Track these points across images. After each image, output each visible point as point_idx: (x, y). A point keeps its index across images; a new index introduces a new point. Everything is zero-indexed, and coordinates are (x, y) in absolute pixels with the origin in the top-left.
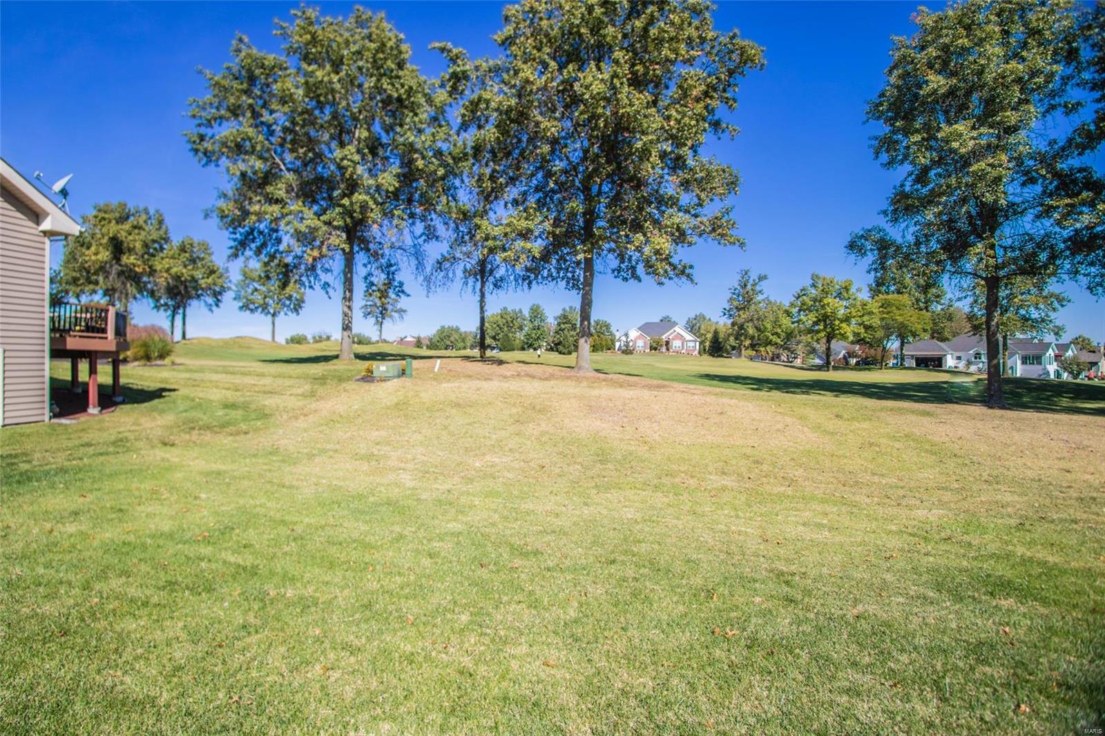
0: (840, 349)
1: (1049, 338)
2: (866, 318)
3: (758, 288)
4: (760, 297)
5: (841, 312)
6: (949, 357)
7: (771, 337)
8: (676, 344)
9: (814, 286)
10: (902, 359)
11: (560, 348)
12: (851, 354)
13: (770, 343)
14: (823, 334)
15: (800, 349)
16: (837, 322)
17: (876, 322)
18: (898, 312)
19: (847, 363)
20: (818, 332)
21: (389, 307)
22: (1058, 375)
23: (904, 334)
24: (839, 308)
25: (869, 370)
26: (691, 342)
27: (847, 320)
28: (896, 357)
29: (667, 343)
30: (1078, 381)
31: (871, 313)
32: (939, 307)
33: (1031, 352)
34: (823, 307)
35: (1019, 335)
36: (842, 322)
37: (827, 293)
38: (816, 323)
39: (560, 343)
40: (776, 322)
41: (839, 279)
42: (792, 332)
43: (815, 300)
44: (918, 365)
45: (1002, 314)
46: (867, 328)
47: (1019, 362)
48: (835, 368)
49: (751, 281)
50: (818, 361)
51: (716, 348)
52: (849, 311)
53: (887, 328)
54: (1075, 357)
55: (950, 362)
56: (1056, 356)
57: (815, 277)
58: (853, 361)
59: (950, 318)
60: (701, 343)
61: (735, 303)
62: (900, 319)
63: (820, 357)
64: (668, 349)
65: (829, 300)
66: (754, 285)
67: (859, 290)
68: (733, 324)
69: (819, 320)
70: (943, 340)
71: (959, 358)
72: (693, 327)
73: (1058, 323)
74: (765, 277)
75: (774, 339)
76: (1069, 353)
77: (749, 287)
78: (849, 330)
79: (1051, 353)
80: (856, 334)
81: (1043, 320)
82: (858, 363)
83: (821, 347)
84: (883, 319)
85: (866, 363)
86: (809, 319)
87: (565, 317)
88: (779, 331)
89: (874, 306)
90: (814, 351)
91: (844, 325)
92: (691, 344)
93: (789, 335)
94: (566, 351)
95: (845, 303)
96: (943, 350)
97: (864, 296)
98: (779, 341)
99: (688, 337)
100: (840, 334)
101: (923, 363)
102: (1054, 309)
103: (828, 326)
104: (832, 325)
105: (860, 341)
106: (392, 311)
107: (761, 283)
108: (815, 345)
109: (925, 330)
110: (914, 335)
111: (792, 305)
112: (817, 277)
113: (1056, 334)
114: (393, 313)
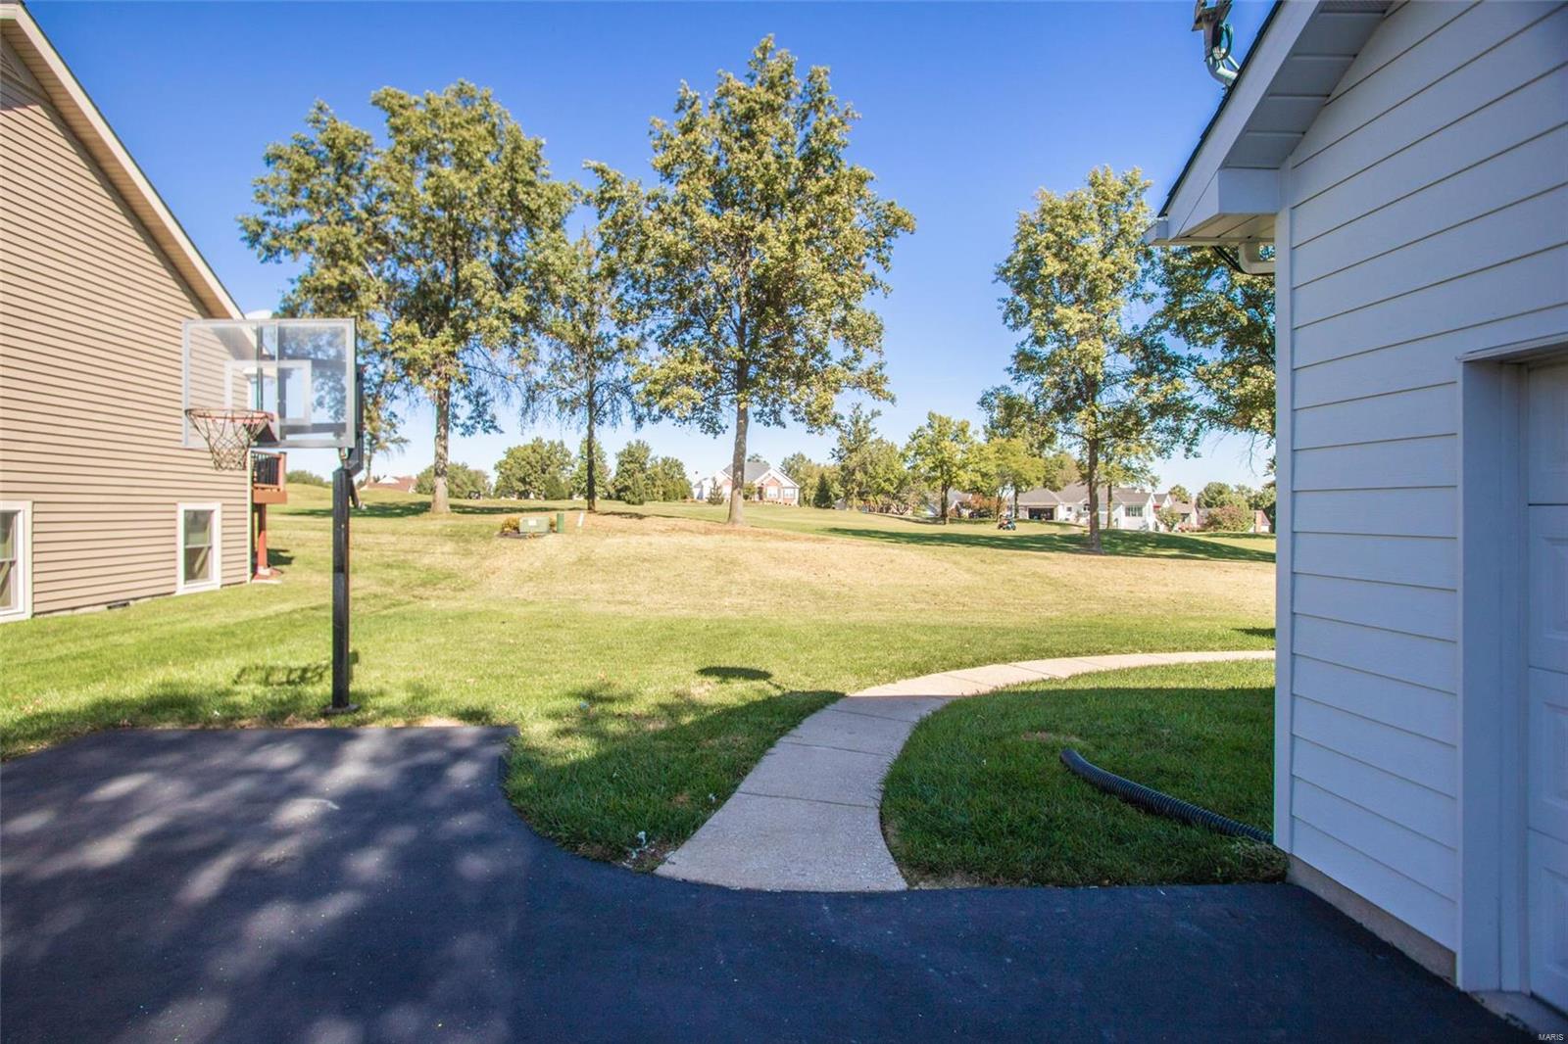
0: (954, 497)
1: (1148, 488)
2: (982, 465)
3: (871, 426)
4: (873, 437)
5: (959, 458)
6: (1060, 508)
7: (883, 484)
8: (771, 492)
9: (930, 426)
10: (1017, 511)
11: (628, 496)
12: (963, 505)
13: (881, 491)
14: (940, 482)
15: (912, 498)
16: (954, 469)
17: (992, 469)
18: (1013, 458)
19: (960, 515)
20: (935, 479)
21: (382, 435)
22: (1157, 528)
23: (1019, 483)
24: (956, 452)
25: (984, 522)
26: (790, 491)
27: (963, 466)
28: (1010, 508)
29: (761, 490)
30: (1173, 533)
31: (986, 459)
32: (1052, 453)
33: (1134, 503)
34: (940, 452)
35: (1122, 485)
36: (959, 469)
37: (944, 435)
38: (933, 469)
39: (626, 488)
40: (889, 468)
41: (957, 418)
42: (905, 478)
43: (932, 443)
44: (1031, 517)
45: (1107, 463)
46: (984, 475)
47: (1123, 513)
48: (952, 521)
49: (863, 418)
50: (929, 513)
51: (823, 498)
52: (965, 456)
53: (1002, 475)
54: (1171, 508)
55: (1061, 514)
56: (1156, 507)
57: (931, 416)
58: (966, 513)
59: (1061, 467)
60: (802, 489)
61: (846, 443)
62: (1014, 466)
63: (933, 510)
64: (761, 498)
65: (946, 443)
66: (867, 422)
67: (976, 433)
68: (843, 468)
69: (937, 466)
70: (1055, 489)
71: (1069, 509)
72: (791, 469)
73: (1155, 474)
74: (879, 413)
75: (887, 486)
76: (1166, 505)
77: (861, 424)
78: (965, 477)
79: (1150, 504)
80: (973, 482)
81: (1142, 470)
82: (971, 516)
83: (935, 497)
84: (999, 465)
85: (980, 515)
86: (925, 466)
87: (630, 454)
88: (892, 477)
89: (990, 451)
90: (925, 501)
91: (961, 472)
92: (789, 492)
93: (902, 482)
94: (636, 500)
95: (962, 447)
96: (1054, 499)
97: (980, 439)
98: (891, 489)
99: (786, 482)
100: (958, 482)
101: (1036, 514)
102: (1151, 459)
103: (944, 473)
104: (949, 471)
105: (976, 490)
106: (386, 440)
107: (874, 420)
108: (929, 495)
109: (1038, 479)
110: (1028, 484)
111: (908, 448)
112: (934, 415)
113: (1153, 484)
114: (388, 444)
